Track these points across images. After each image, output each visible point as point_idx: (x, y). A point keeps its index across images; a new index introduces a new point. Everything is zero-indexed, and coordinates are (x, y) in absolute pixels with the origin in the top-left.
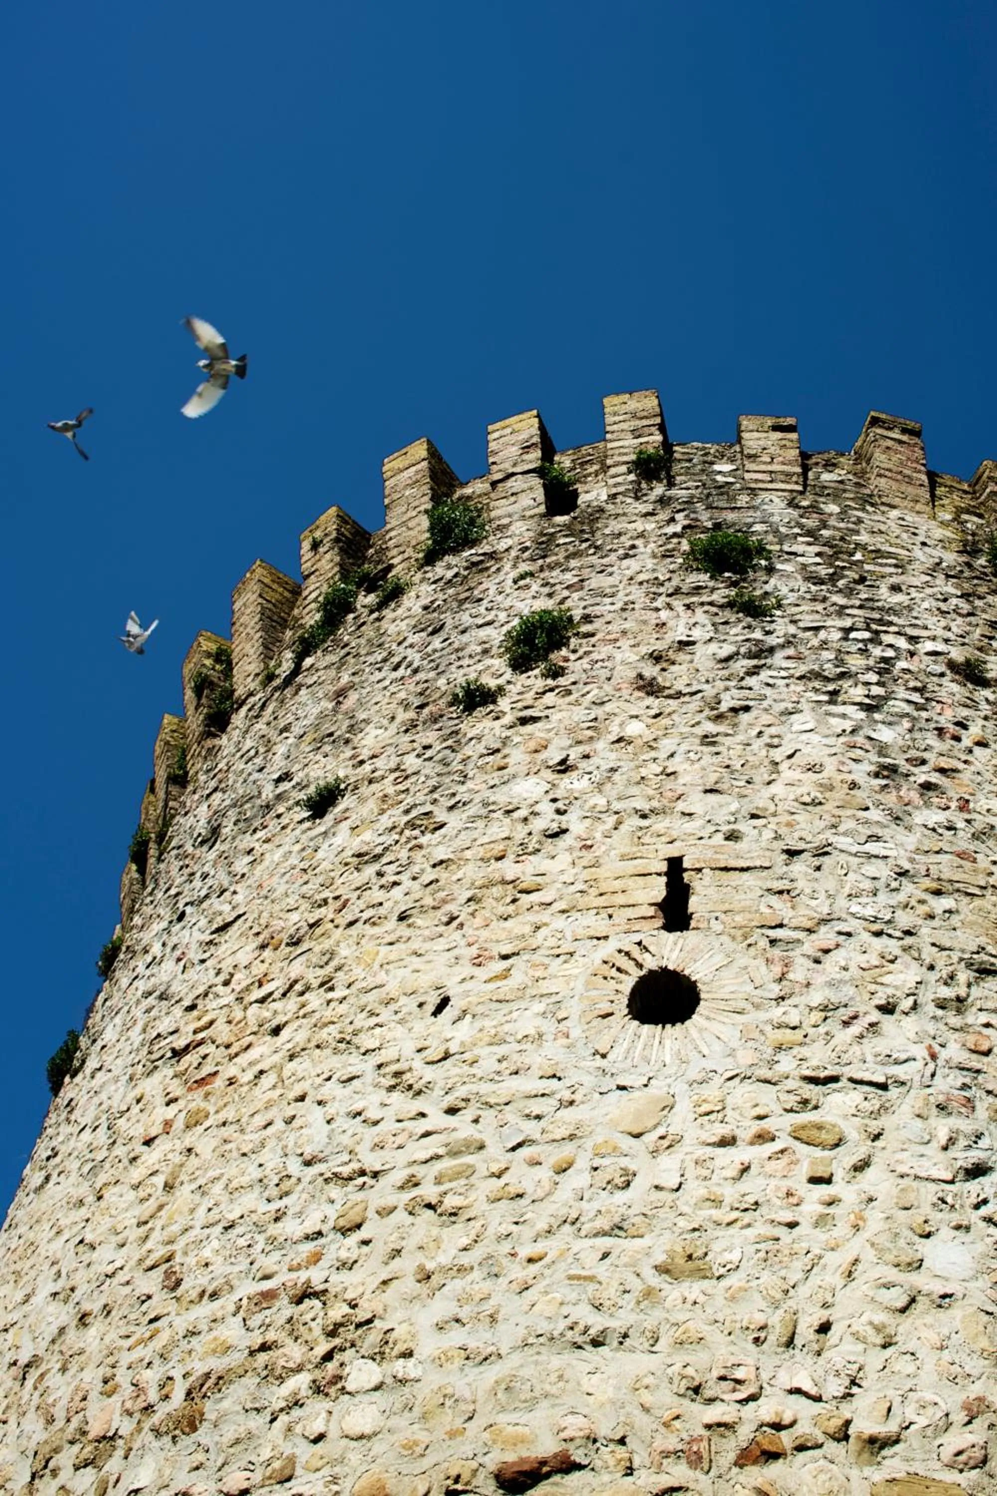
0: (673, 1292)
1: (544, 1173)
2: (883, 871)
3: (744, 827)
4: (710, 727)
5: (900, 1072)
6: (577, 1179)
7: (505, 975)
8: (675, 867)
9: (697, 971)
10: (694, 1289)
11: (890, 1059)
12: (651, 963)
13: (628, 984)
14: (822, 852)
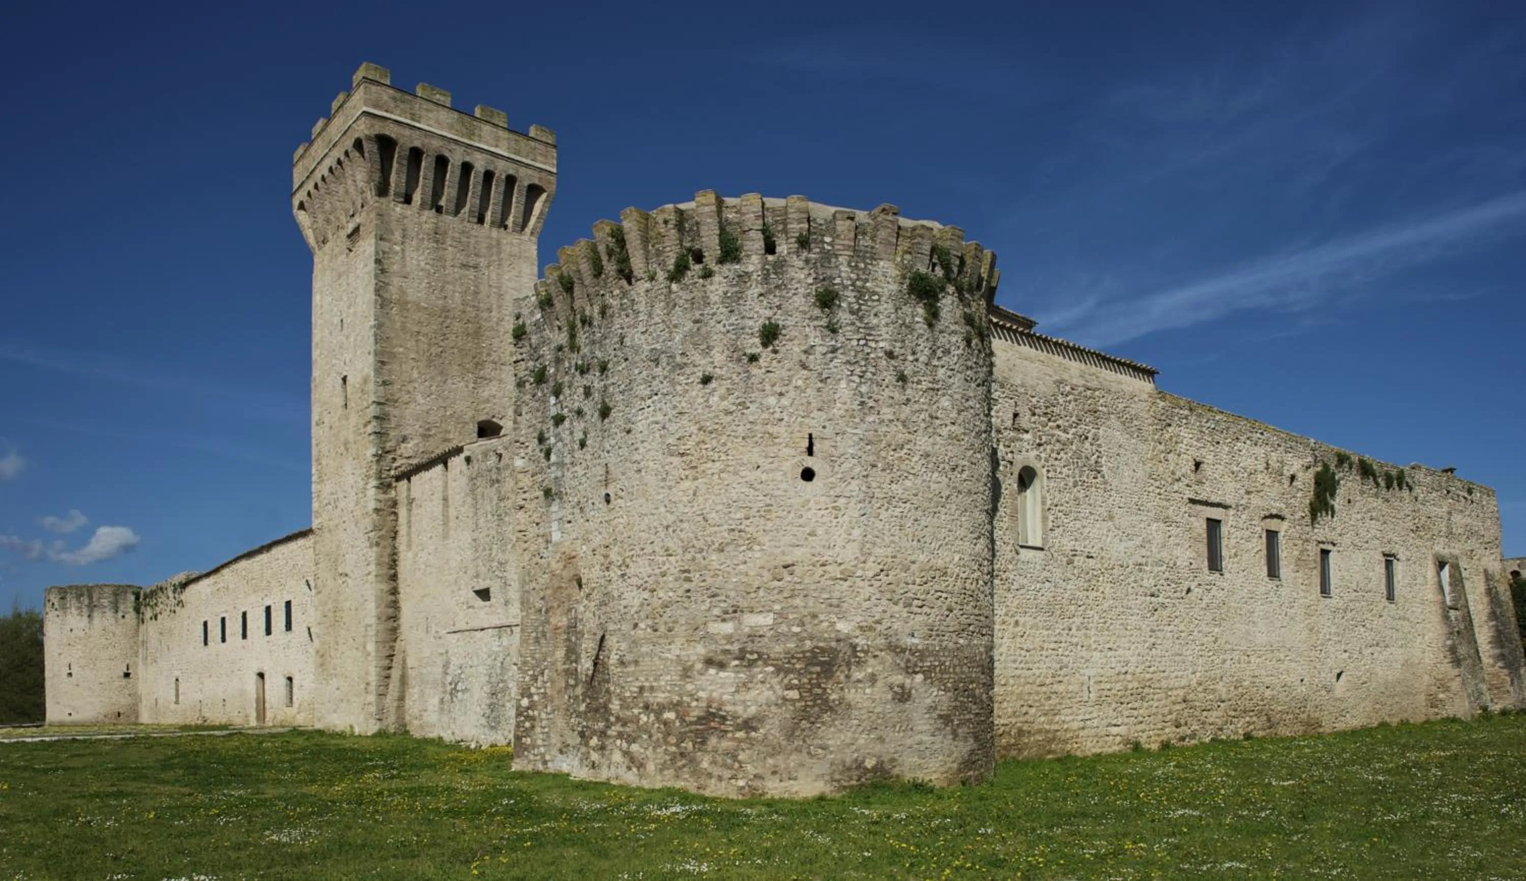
0: (810, 538)
1: (785, 513)
2: (856, 438)
3: (827, 424)
4: (820, 385)
5: (853, 493)
6: (792, 515)
7: (772, 463)
8: (810, 436)
9: (815, 469)
10: (814, 538)
11: (851, 491)
12: (806, 465)
13: (800, 471)
14: (844, 434)
